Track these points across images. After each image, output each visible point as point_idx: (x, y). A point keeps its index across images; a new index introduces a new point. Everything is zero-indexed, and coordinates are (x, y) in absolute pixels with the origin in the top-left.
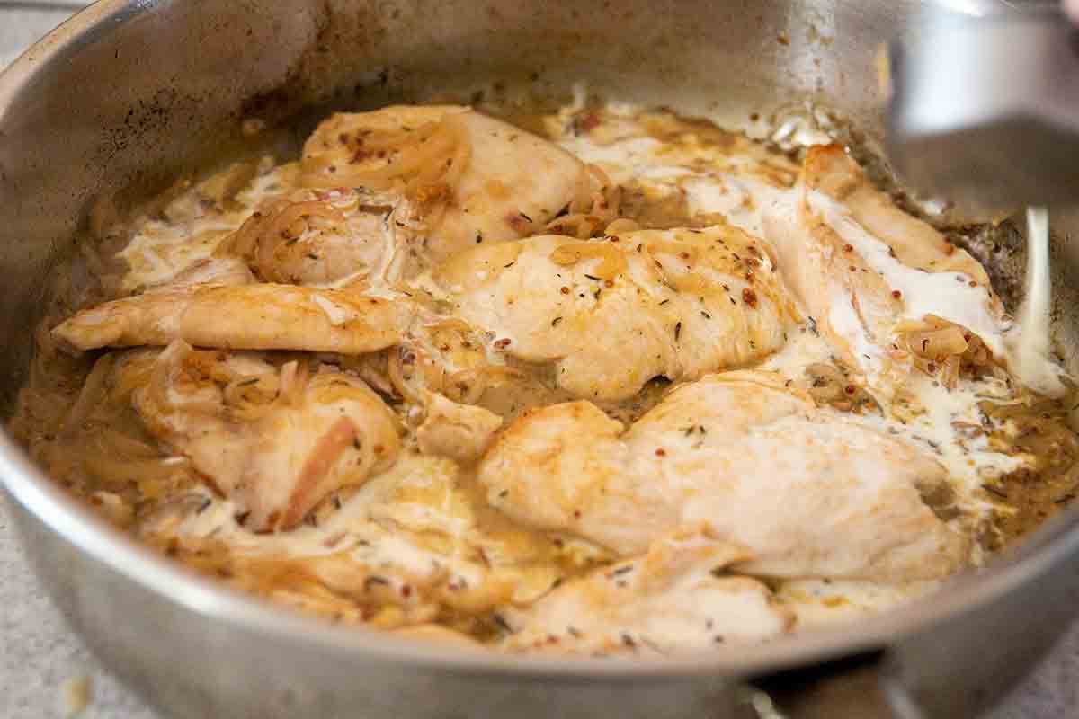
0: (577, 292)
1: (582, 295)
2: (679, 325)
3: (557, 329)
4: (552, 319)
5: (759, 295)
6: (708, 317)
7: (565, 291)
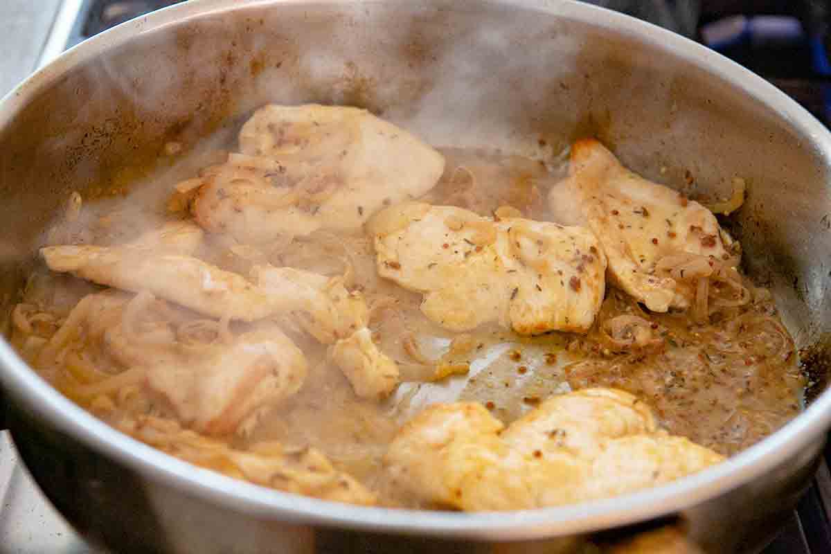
0: (454, 248)
1: (456, 252)
2: (516, 290)
3: (432, 270)
4: (429, 263)
5: (583, 282)
6: (540, 290)
7: (446, 246)
